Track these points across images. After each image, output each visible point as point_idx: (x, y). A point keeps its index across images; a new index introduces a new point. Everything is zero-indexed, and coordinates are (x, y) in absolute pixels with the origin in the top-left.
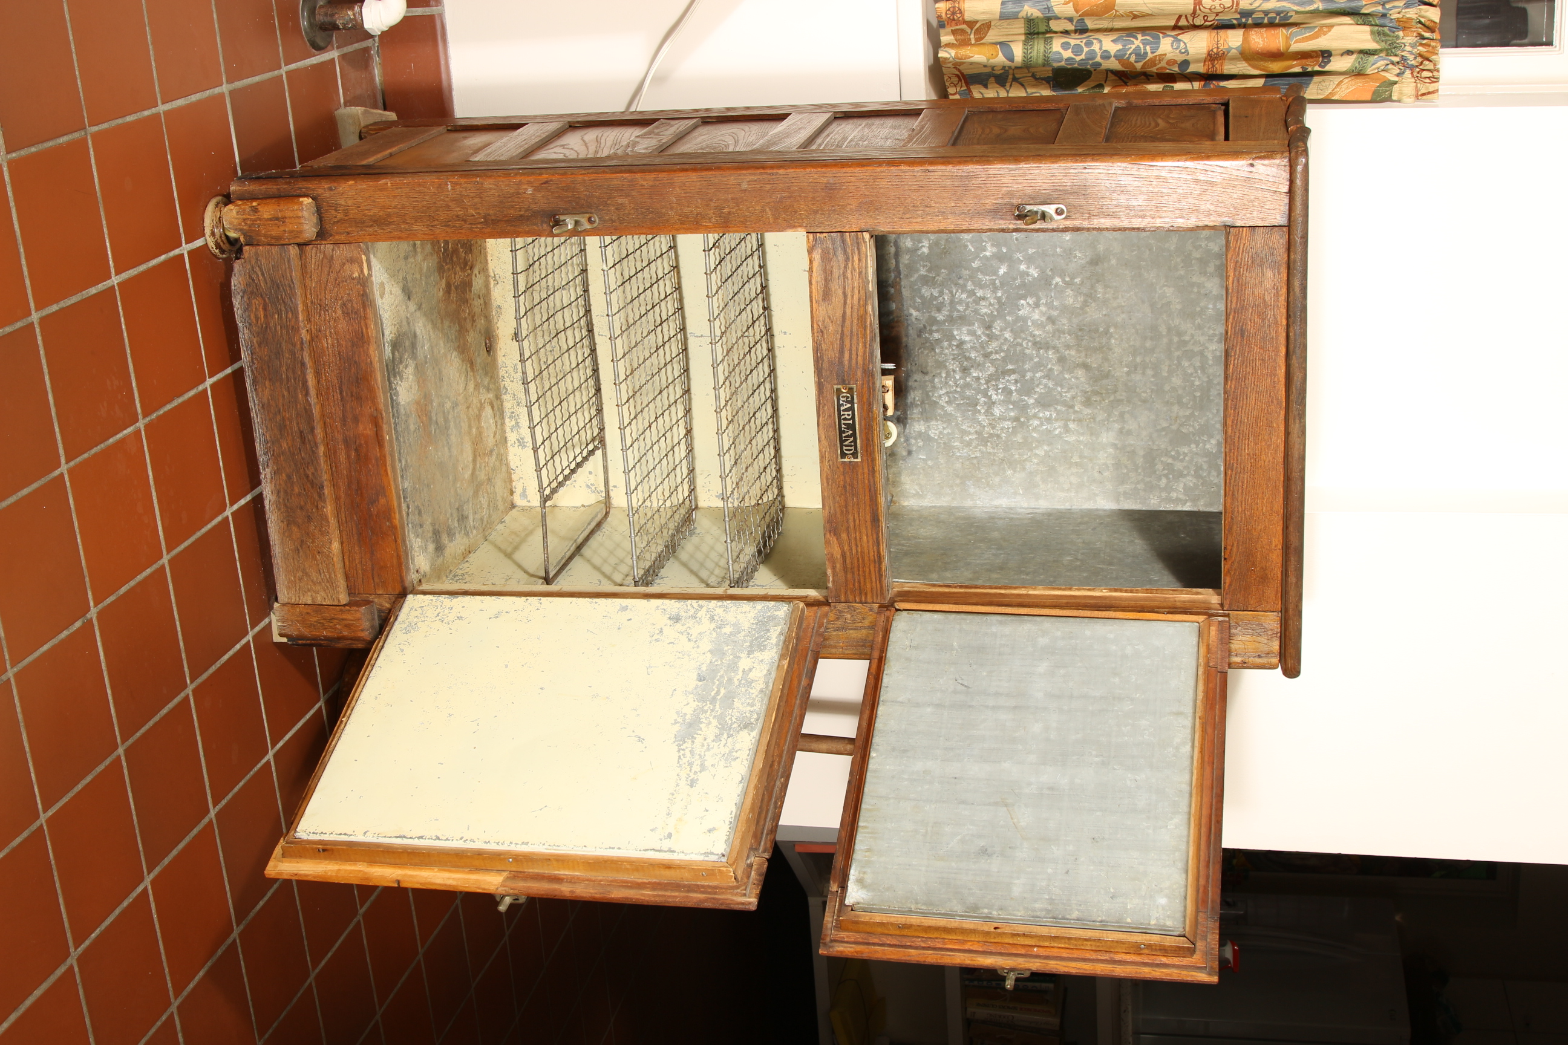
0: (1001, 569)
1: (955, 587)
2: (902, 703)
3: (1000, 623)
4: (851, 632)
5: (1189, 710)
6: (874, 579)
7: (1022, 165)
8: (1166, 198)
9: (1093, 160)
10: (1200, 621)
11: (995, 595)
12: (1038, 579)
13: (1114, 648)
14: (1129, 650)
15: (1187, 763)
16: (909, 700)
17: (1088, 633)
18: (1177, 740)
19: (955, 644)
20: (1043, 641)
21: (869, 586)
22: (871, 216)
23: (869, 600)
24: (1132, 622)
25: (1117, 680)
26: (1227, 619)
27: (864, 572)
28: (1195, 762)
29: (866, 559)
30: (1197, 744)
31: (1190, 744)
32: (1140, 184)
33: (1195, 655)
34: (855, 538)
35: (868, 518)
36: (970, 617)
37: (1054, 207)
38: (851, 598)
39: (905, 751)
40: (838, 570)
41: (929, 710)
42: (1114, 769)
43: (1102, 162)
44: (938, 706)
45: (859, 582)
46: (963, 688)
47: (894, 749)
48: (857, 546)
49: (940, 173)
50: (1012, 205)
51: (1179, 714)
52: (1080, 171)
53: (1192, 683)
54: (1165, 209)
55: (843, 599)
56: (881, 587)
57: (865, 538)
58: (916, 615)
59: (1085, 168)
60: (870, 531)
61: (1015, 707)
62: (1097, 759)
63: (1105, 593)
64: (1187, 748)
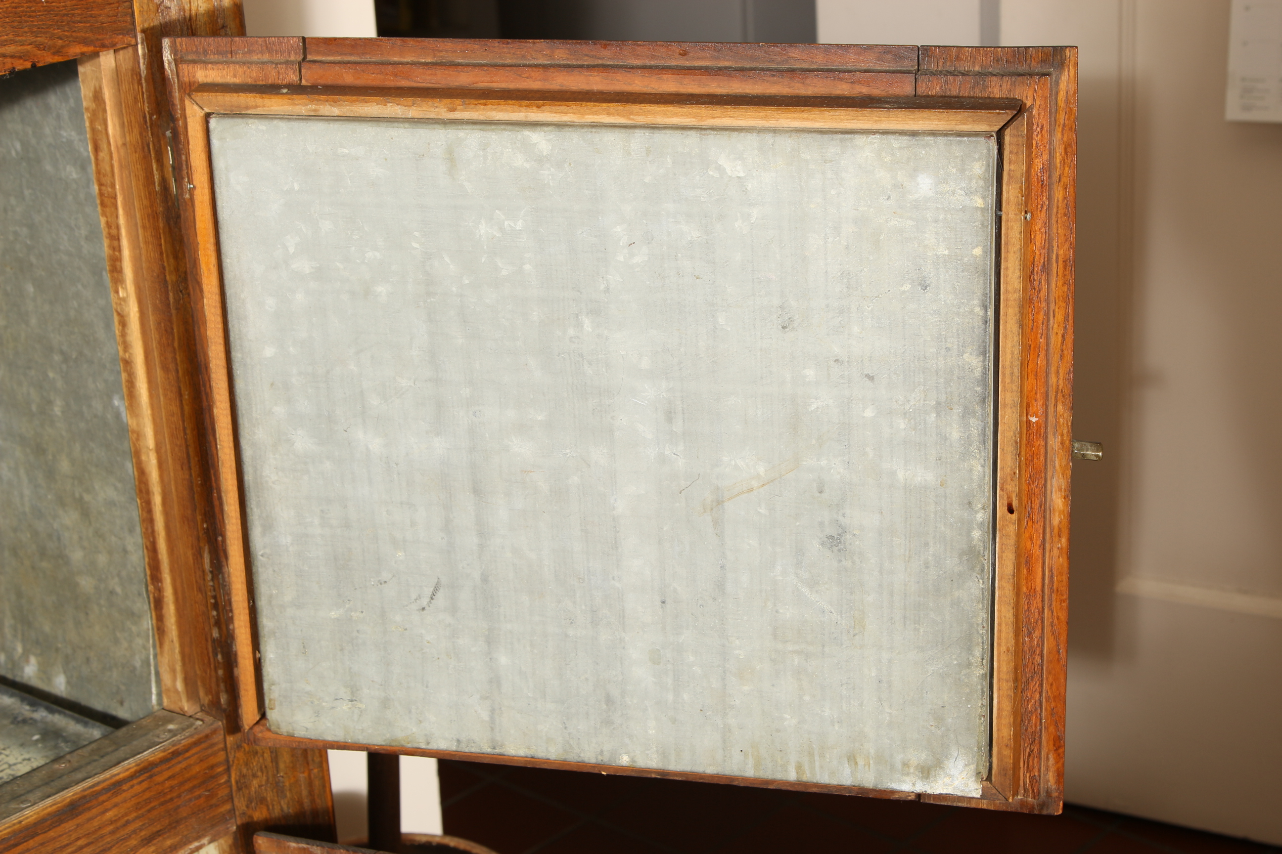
0: (39, 450)
1: (160, 590)
2: (493, 711)
3: (268, 527)
4: (282, 766)
5: (440, 137)
6: (183, 765)
10: (200, 113)
11: (166, 513)
12: (60, 384)
13: (300, 297)
14: (304, 266)
15: (574, 138)
16: (484, 698)
17: (269, 352)
18: (520, 161)
19: (334, 614)
20: (302, 442)
21: (197, 769)
23: (221, 756)
24: (227, 262)
25: (381, 289)
26: (166, 42)
27: (172, 789)
28: (565, 118)
29: (148, 795)
30: (520, 115)
31: (527, 133)
33: (295, 124)
34: (113, 832)
35: (70, 825)
36: (264, 590)
38: (223, 793)
39: (609, 700)
40: (178, 839)
41: (503, 660)
42: (607, 290)
44: (491, 640)
45: (194, 787)
46: (440, 595)
47: (608, 722)
48: (127, 823)
51: (451, 159)
53: (367, 131)
55: (228, 807)
56: (195, 744)
57: (109, 815)
58: (272, 693)
60: (94, 811)
61: (477, 491)
62: (587, 324)
63: (129, 291)
64: (539, 139)
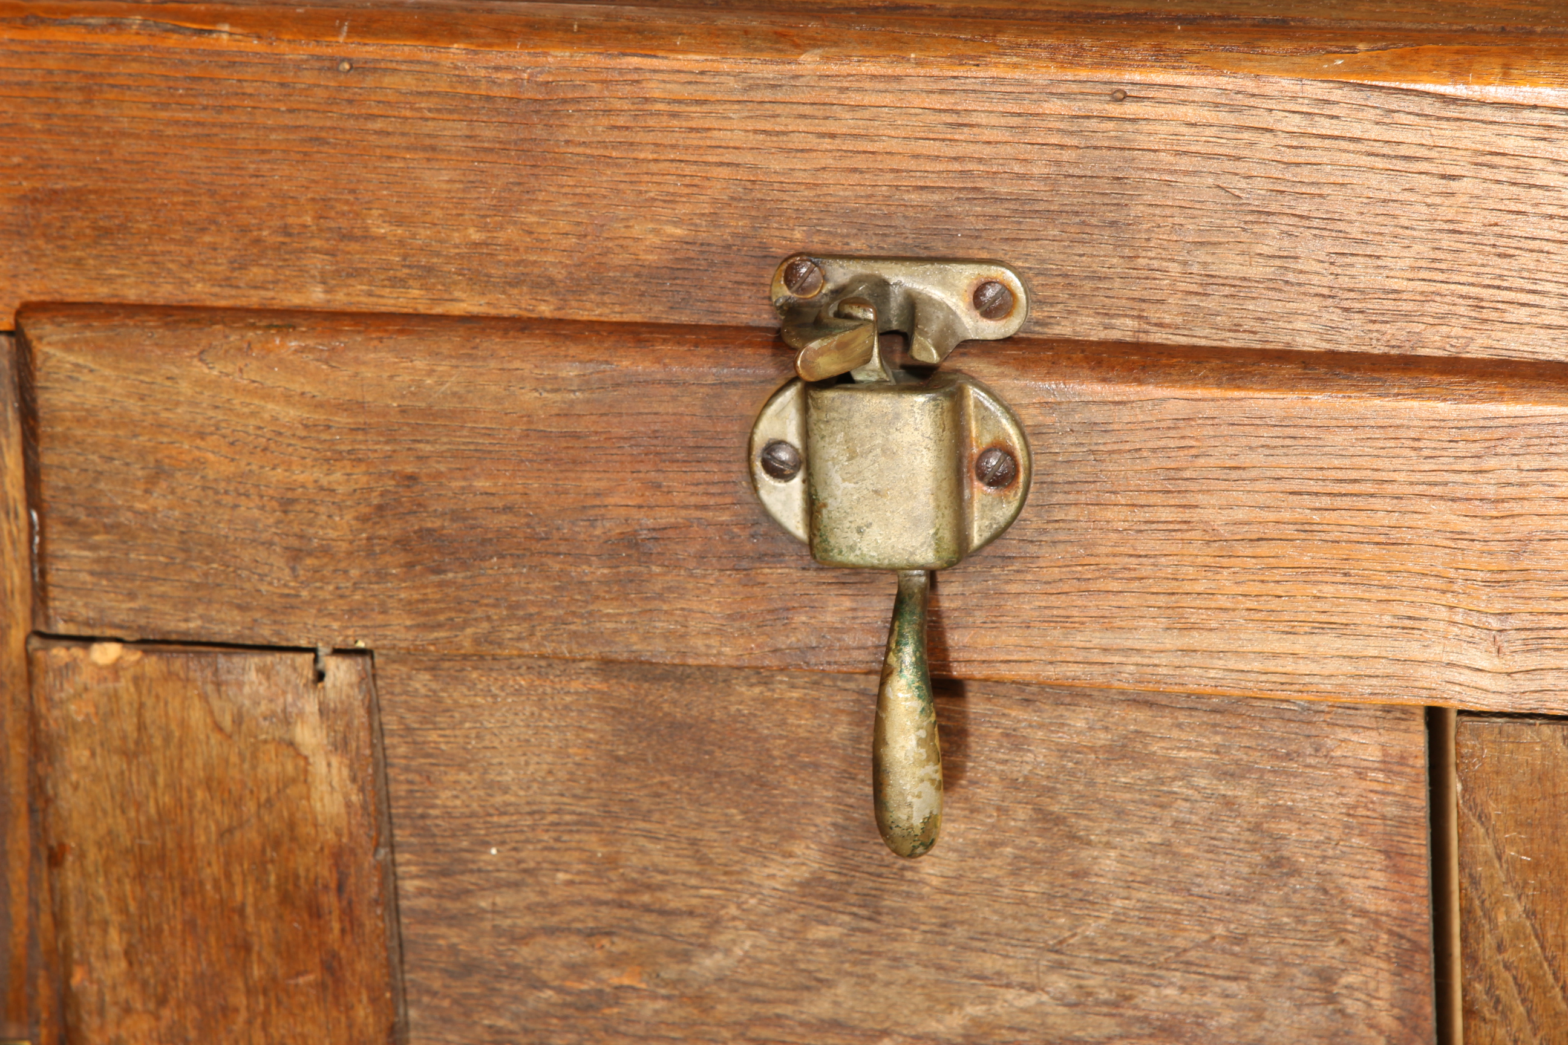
7: (810, 62)
8: (1527, 260)
9: (1161, 57)
22: (79, 263)
32: (1391, 188)
37: (967, 275)
43: (1201, 68)
49: (410, 82)
50: (765, 256)
52: (1096, 107)
54: (1522, 314)
59: (1121, 97)
